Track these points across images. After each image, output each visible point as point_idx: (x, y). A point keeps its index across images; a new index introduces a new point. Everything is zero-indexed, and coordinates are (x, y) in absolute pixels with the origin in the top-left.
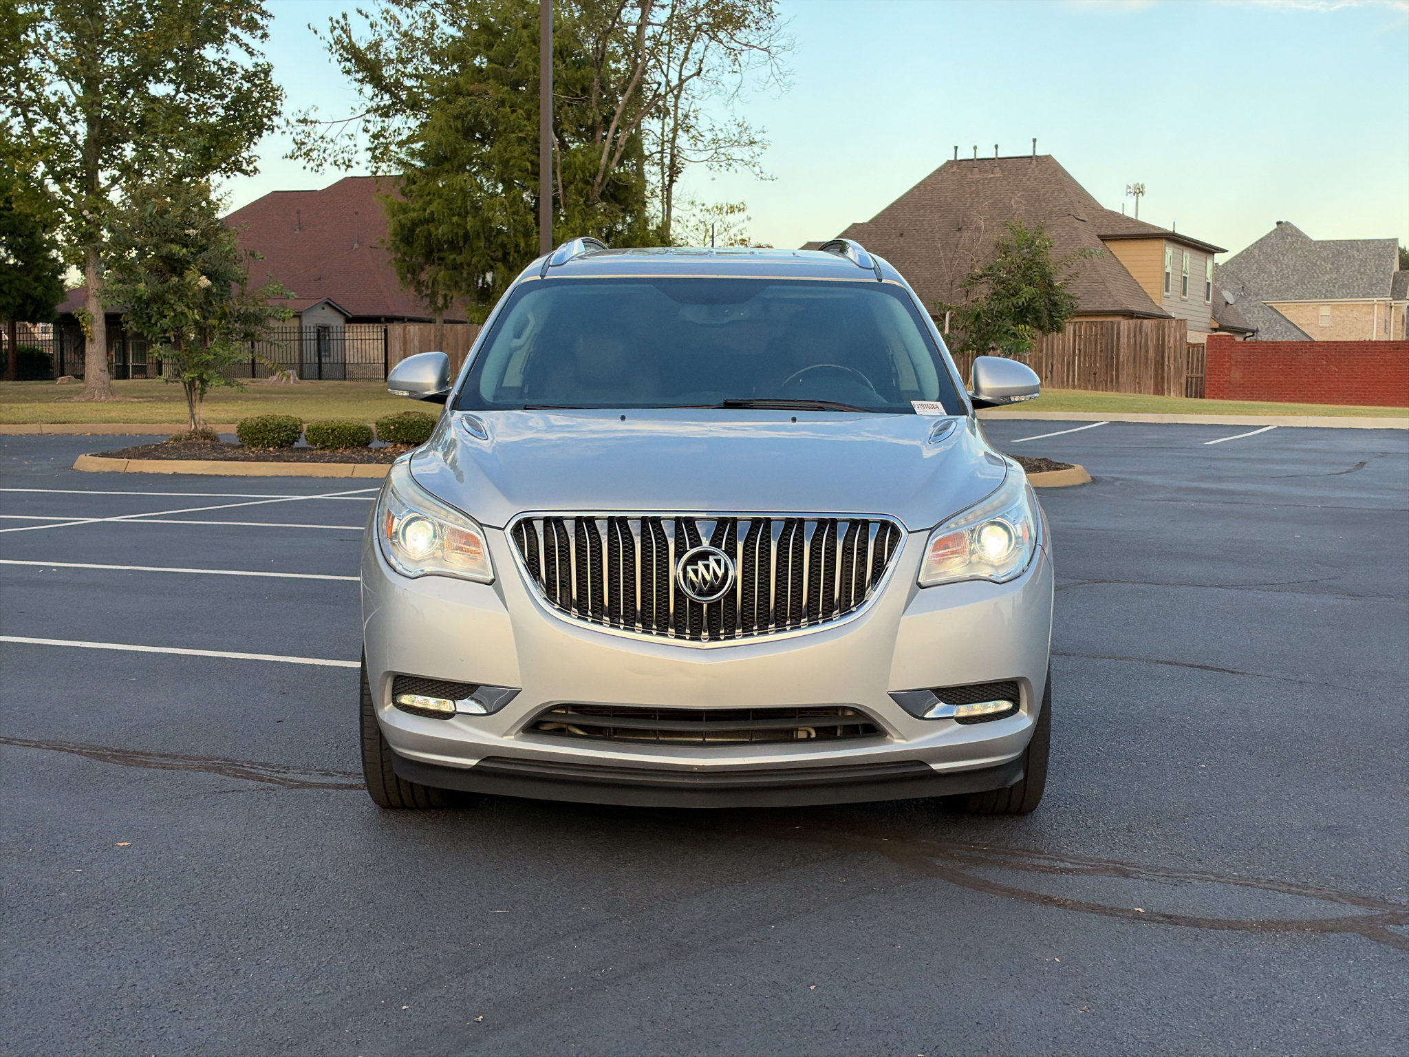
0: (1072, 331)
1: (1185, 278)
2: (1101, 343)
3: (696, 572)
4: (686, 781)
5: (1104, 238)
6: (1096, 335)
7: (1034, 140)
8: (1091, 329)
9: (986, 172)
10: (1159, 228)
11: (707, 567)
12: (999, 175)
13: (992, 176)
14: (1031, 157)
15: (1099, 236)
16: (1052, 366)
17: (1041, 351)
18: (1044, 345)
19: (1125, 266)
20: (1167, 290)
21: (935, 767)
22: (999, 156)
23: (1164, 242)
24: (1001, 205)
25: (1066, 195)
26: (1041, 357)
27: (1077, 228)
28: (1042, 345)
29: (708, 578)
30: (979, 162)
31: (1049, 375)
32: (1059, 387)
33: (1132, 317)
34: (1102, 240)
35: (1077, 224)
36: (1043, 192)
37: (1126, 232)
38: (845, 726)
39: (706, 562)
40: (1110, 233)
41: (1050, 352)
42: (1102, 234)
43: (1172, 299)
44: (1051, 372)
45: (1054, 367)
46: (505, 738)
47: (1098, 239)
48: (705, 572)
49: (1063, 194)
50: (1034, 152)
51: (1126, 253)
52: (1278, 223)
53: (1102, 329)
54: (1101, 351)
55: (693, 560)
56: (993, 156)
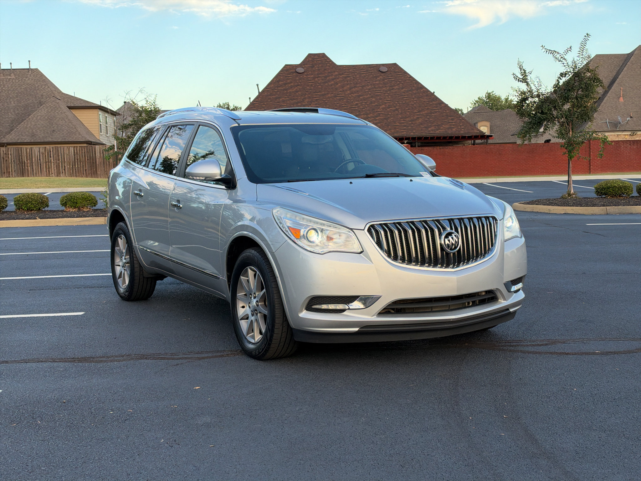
0: (73, 151)
1: (107, 126)
2: (87, 156)
3: (449, 241)
4: (446, 326)
5: (70, 108)
6: (85, 152)
7: (29, 61)
8: (82, 150)
9: (7, 75)
10: (95, 104)
11: (452, 238)
12: (13, 77)
13: (10, 77)
14: (28, 69)
15: (68, 107)
16: (65, 167)
17: (59, 160)
18: (60, 157)
19: (81, 120)
20: (101, 132)
21: (511, 310)
22: (13, 68)
23: (98, 110)
24: (17, 91)
25: (48, 87)
26: (59, 163)
27: (59, 103)
28: (59, 157)
29: (454, 243)
30: (3, 71)
31: (63, 171)
32: (69, 176)
33: (91, 144)
34: (69, 109)
35: (58, 101)
36: (37, 85)
37: (80, 105)
38: (479, 300)
39: (452, 237)
40: (72, 105)
41: (63, 160)
42: (69, 106)
43: (103, 136)
44: (65, 170)
45: (66, 168)
46: (373, 317)
47: (68, 108)
48: (452, 240)
49: (47, 87)
50: (30, 66)
51: (81, 115)
52: (125, 102)
53: (87, 150)
54: (88, 160)
55: (446, 237)
56: (10, 68)
